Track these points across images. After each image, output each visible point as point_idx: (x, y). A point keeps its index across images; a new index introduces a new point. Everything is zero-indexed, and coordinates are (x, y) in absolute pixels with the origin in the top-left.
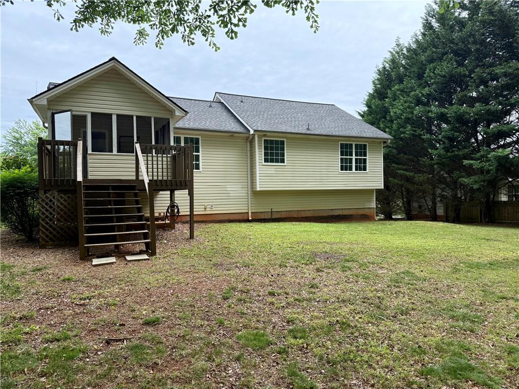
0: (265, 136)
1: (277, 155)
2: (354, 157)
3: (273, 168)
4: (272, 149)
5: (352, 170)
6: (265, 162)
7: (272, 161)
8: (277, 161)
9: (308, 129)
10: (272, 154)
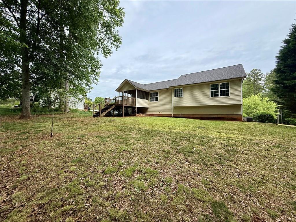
0: (175, 88)
1: (179, 94)
2: (219, 90)
3: (178, 99)
4: (177, 92)
5: (218, 96)
6: (175, 97)
7: (177, 96)
8: (179, 96)
9: (194, 82)
10: (177, 94)
